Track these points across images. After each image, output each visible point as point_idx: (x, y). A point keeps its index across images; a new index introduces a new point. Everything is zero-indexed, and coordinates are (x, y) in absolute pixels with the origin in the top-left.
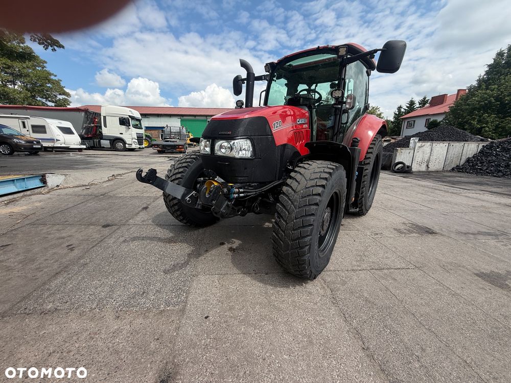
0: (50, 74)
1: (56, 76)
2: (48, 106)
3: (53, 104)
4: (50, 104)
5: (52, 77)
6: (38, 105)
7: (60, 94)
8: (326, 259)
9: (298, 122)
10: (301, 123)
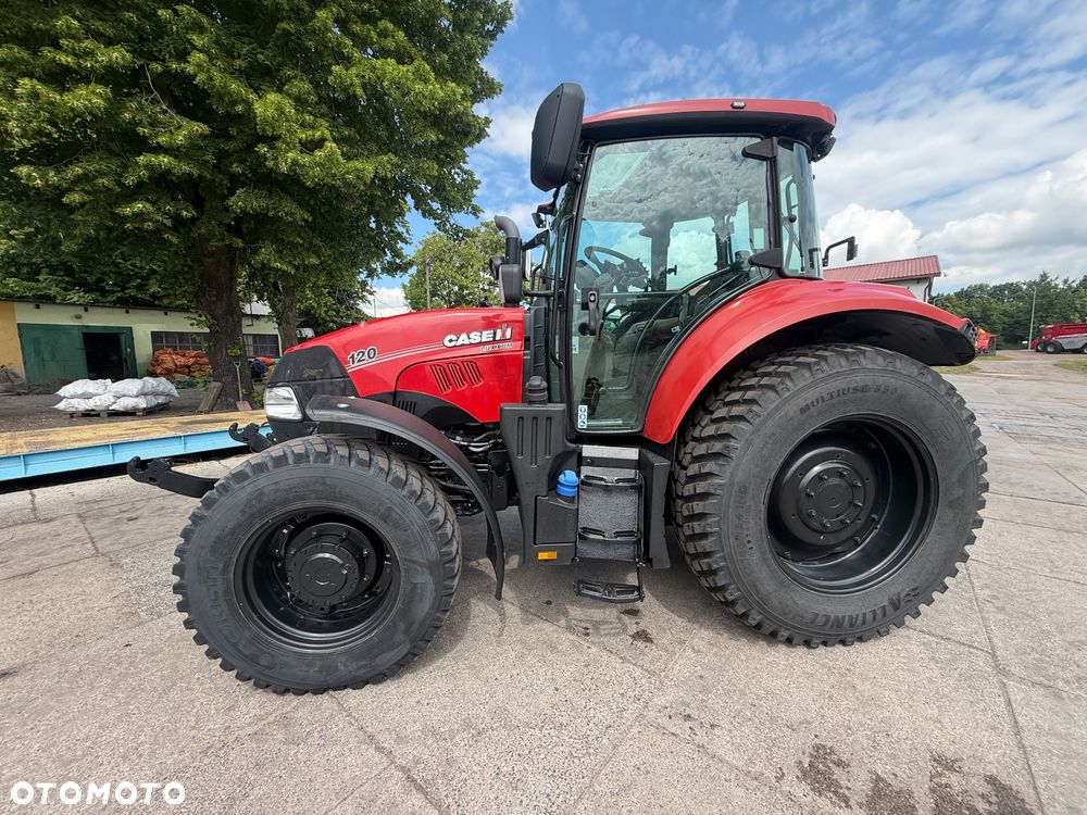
8: (318, 664)
9: (451, 341)
10: (466, 342)
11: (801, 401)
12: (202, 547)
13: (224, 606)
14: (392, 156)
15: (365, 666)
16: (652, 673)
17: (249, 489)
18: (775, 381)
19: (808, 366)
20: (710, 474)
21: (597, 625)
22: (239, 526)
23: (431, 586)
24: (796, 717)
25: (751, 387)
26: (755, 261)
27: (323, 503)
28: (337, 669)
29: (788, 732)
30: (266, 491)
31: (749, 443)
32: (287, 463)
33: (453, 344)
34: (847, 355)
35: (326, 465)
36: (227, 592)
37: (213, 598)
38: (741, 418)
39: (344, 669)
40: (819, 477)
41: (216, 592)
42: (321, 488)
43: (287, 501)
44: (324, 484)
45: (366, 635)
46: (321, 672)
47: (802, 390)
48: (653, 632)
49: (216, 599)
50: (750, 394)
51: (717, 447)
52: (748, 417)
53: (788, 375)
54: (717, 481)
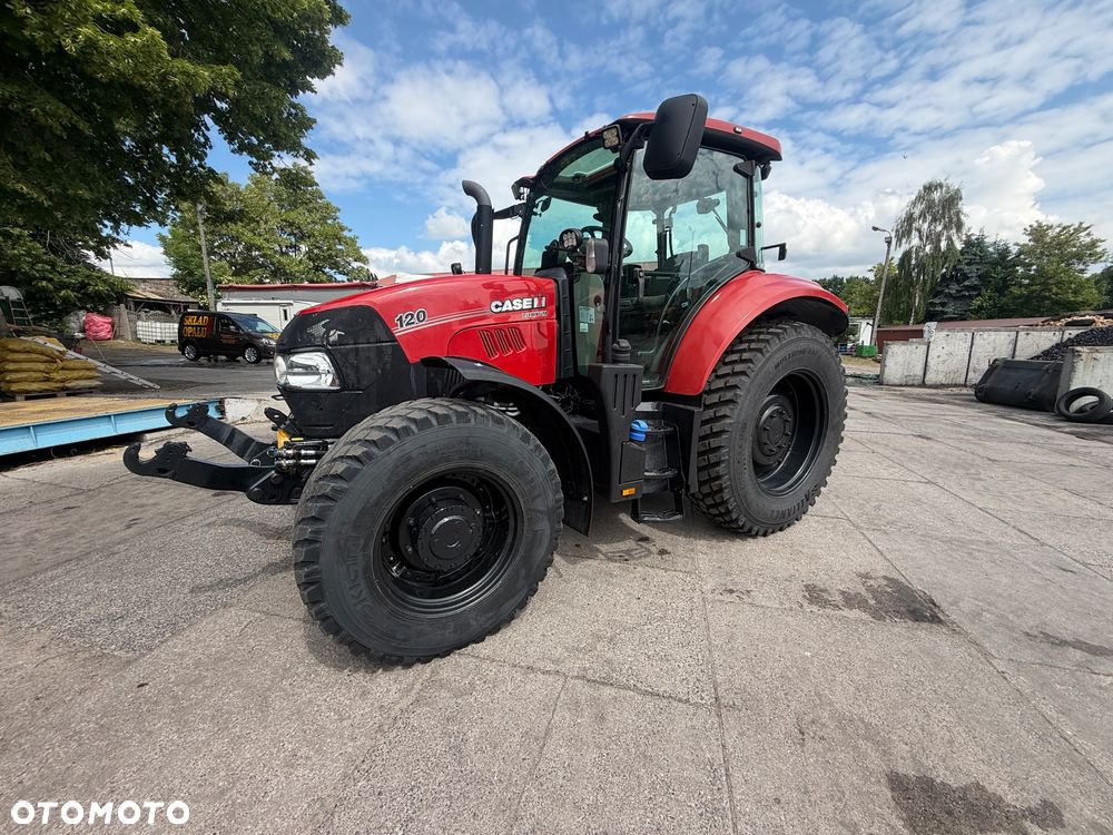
0: (342, 229)
1: (350, 230)
2: (336, 281)
3: (345, 278)
4: (339, 277)
5: (346, 233)
6: (321, 282)
7: (356, 260)
8: (452, 624)
9: (497, 307)
10: (510, 308)
11: (775, 360)
12: (344, 524)
13: (363, 585)
14: (235, 70)
15: (492, 617)
16: (690, 573)
17: (395, 455)
18: (761, 345)
19: (777, 335)
20: (725, 416)
21: (628, 552)
22: (383, 495)
23: (548, 531)
24: (786, 575)
25: (744, 350)
26: (742, 255)
27: (465, 463)
28: (469, 625)
29: (788, 583)
30: (414, 455)
31: (749, 390)
32: (432, 425)
33: (499, 309)
34: (795, 328)
35: (468, 425)
36: (366, 570)
37: (353, 578)
38: (743, 373)
39: (476, 625)
40: (771, 416)
41: (356, 571)
42: (465, 448)
43: (433, 464)
44: (468, 444)
45: (492, 586)
46: (455, 632)
47: (775, 352)
48: (669, 549)
49: (356, 577)
50: (745, 356)
51: (729, 395)
52: (748, 371)
53: (767, 341)
54: (728, 421)
